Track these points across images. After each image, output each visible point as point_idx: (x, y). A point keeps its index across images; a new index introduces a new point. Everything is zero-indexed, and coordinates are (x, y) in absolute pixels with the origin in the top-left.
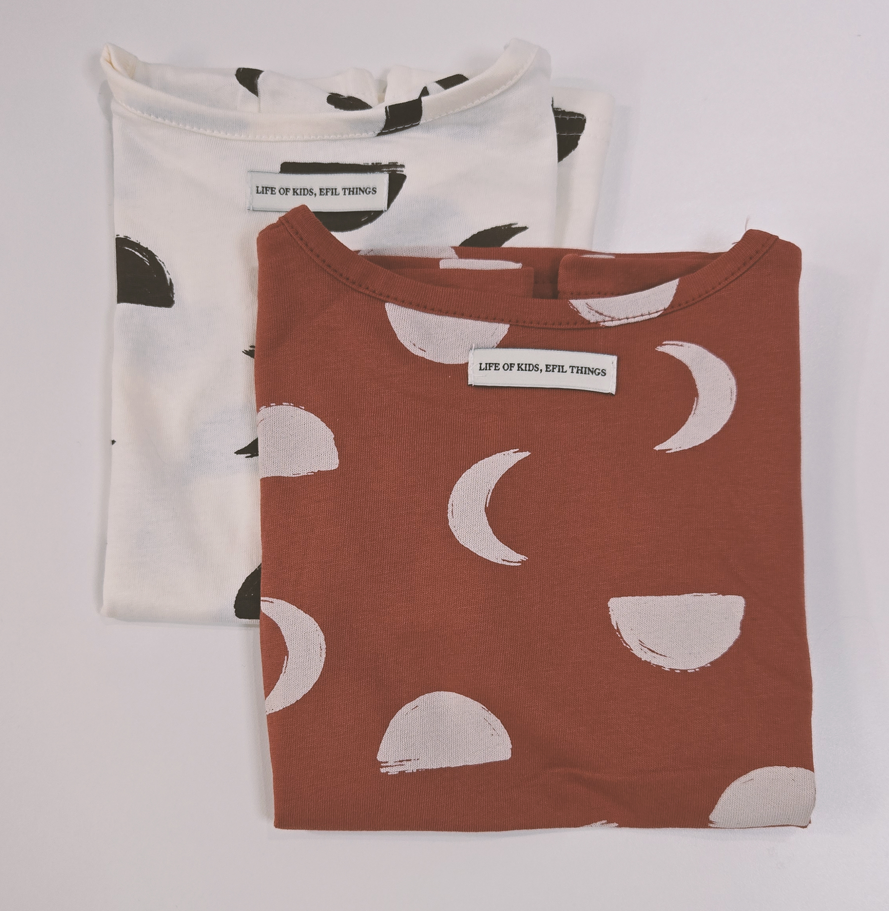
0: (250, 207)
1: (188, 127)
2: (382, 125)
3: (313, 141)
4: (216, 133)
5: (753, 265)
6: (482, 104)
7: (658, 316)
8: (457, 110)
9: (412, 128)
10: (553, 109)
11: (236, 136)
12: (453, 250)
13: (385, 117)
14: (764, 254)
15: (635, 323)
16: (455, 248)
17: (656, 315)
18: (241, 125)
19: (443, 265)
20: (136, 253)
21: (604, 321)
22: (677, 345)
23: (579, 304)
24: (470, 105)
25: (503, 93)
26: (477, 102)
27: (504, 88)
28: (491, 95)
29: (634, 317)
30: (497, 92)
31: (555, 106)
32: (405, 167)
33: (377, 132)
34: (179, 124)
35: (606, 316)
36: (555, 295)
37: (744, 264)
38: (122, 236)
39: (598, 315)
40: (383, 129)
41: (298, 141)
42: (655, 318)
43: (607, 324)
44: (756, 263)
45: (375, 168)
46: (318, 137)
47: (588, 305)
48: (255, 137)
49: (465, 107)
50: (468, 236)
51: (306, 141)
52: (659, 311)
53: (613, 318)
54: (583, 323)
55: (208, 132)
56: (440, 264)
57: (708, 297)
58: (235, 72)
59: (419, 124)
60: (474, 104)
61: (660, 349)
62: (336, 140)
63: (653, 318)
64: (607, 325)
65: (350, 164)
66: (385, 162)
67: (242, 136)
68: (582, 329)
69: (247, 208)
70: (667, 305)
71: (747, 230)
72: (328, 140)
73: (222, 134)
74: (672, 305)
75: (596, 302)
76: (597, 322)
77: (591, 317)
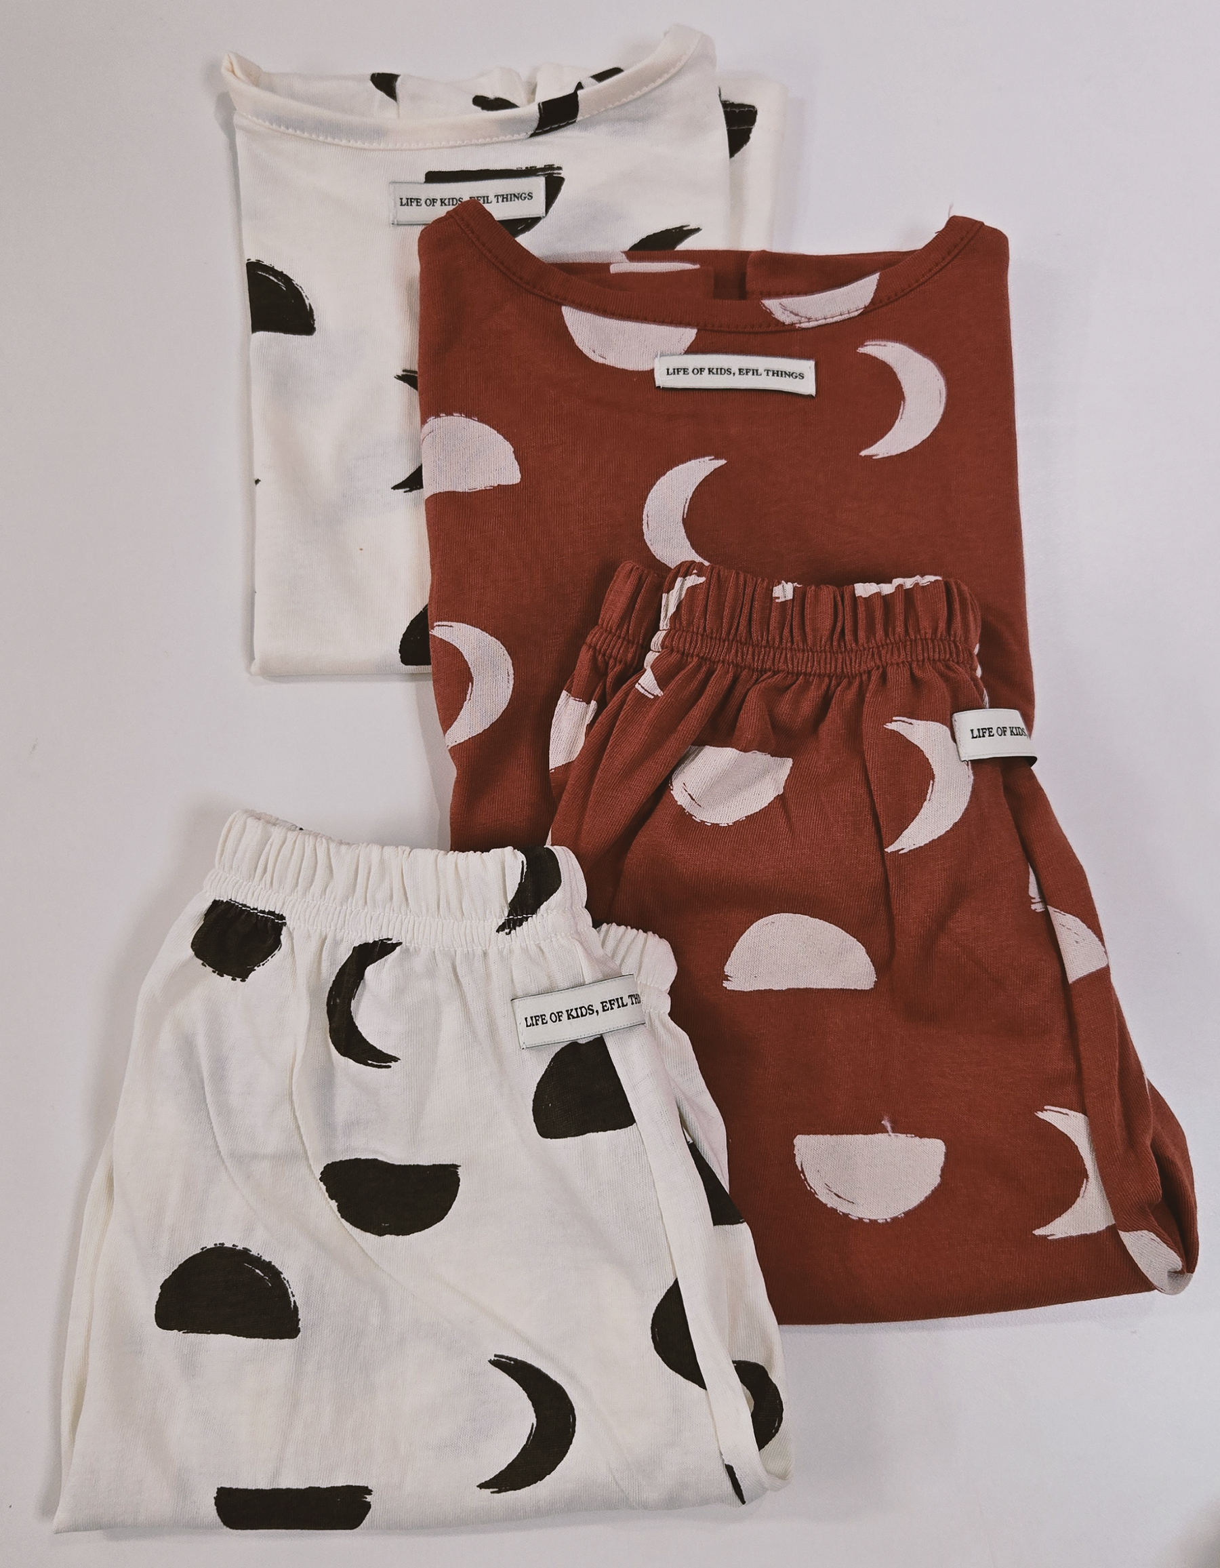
0: (394, 221)
1: (321, 138)
2: (535, 125)
3: (459, 146)
4: (352, 143)
5: (958, 254)
6: (644, 95)
7: (858, 315)
8: (617, 103)
9: (568, 127)
10: (721, 101)
11: (375, 145)
12: (624, 255)
13: (538, 115)
14: (970, 241)
15: (833, 323)
16: (625, 252)
17: (856, 314)
18: (378, 133)
19: (613, 269)
20: (271, 277)
21: (800, 323)
22: (880, 345)
23: (772, 304)
24: (631, 97)
25: (666, 82)
26: (638, 93)
27: (666, 76)
28: (653, 85)
29: (833, 317)
30: (660, 81)
31: (724, 98)
32: (563, 169)
33: (530, 133)
34: (311, 135)
35: (802, 317)
36: (743, 294)
37: (949, 253)
38: (253, 260)
39: (793, 316)
40: (537, 129)
41: (443, 148)
42: (856, 317)
43: (804, 325)
44: (961, 251)
45: (530, 172)
46: (465, 142)
47: (782, 305)
48: (396, 145)
49: (624, 100)
50: (636, 240)
51: (452, 147)
52: (859, 309)
53: (810, 319)
54: (777, 325)
55: (344, 142)
56: (611, 269)
57: (911, 291)
58: (369, 77)
59: (575, 121)
60: (635, 96)
61: (861, 350)
62: (485, 144)
63: (853, 317)
64: (804, 327)
65: (501, 170)
66: (540, 165)
67: (381, 145)
68: (776, 332)
69: (391, 222)
70: (867, 301)
71: (951, 216)
72: (477, 145)
73: (359, 144)
74: (873, 302)
75: (788, 301)
76: (793, 324)
77: (786, 318)
